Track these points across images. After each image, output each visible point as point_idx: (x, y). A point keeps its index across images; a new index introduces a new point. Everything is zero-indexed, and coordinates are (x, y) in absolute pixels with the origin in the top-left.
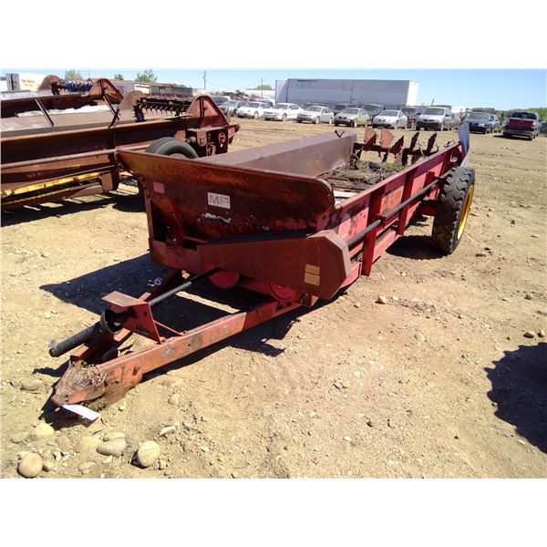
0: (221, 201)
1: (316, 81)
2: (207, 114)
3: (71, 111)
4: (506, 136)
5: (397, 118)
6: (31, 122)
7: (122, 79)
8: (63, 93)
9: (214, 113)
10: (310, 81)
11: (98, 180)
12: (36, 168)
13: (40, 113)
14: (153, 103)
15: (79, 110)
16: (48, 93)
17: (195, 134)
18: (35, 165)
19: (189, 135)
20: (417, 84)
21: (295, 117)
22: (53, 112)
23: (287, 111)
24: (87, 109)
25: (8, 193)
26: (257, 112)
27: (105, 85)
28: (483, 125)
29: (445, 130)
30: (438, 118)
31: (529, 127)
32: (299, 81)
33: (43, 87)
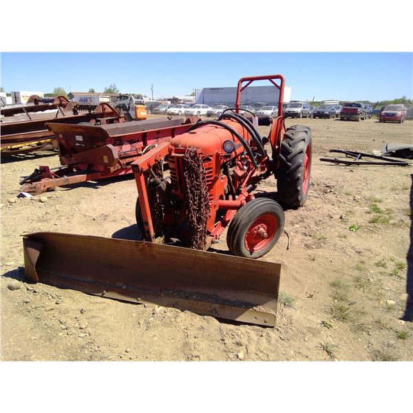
0: (79, 138)
1: (222, 89)
2: (106, 111)
3: (40, 112)
4: (342, 119)
5: (272, 111)
6: (20, 118)
7: (93, 92)
8: (40, 104)
9: (110, 110)
10: (218, 89)
11: (51, 143)
12: (21, 137)
13: (25, 114)
14: (82, 107)
15: (44, 112)
16: (33, 104)
17: (100, 121)
18: (20, 135)
19: (97, 121)
20: (290, 88)
21: (206, 113)
22: (31, 113)
23: (200, 110)
24: (48, 111)
25: (9, 147)
26: (180, 111)
27: (62, 99)
28: (327, 113)
29: (303, 117)
30: (298, 110)
31: (355, 112)
32: (211, 89)
33: (29, 101)
